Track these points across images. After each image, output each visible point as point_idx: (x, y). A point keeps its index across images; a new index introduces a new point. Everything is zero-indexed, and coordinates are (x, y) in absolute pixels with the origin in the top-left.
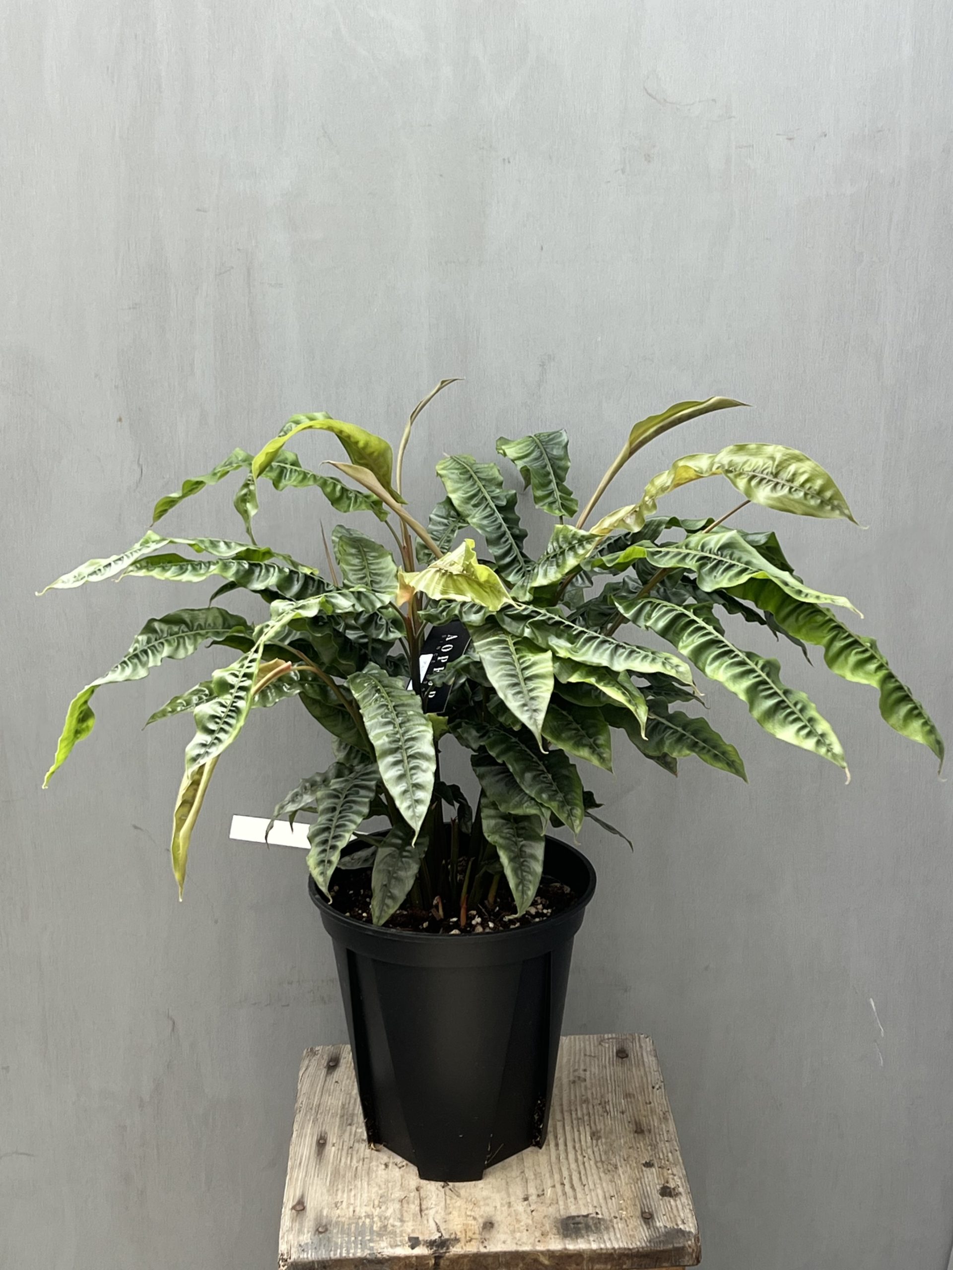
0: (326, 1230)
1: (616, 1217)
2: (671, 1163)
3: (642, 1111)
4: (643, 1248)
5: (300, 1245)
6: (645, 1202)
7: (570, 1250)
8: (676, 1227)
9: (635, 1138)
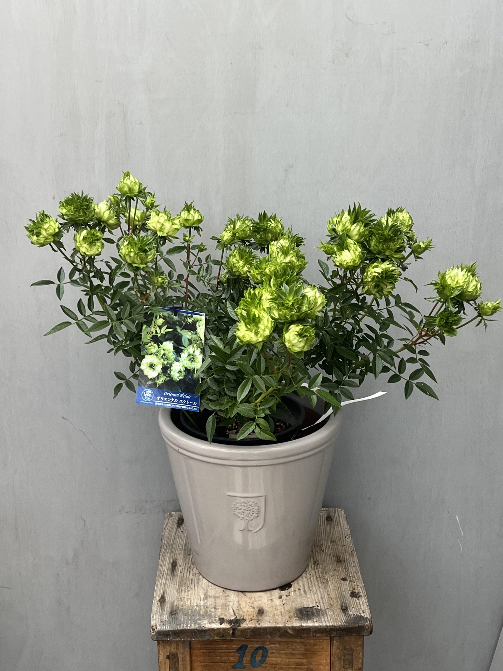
0: (176, 614)
1: (328, 609)
2: (355, 579)
3: (340, 550)
4: (342, 626)
5: (162, 622)
6: (343, 600)
7: (304, 626)
8: (359, 615)
9: (337, 565)
